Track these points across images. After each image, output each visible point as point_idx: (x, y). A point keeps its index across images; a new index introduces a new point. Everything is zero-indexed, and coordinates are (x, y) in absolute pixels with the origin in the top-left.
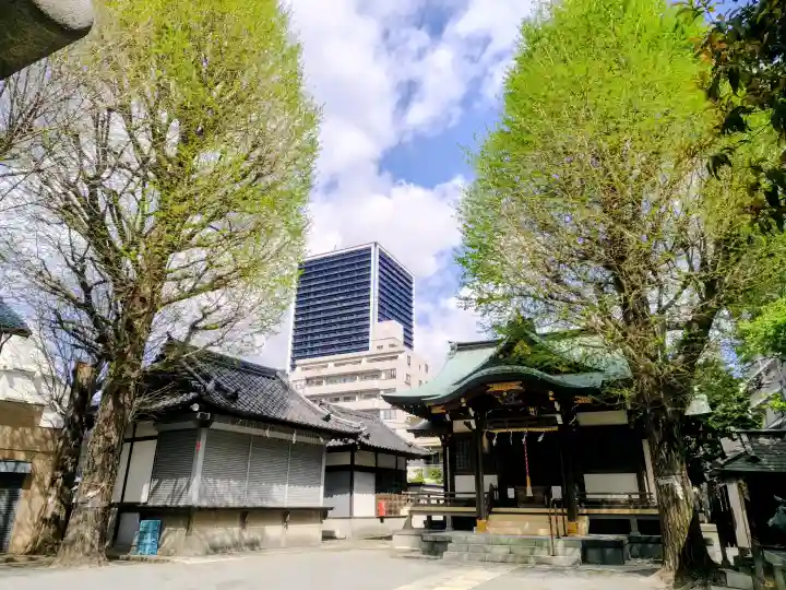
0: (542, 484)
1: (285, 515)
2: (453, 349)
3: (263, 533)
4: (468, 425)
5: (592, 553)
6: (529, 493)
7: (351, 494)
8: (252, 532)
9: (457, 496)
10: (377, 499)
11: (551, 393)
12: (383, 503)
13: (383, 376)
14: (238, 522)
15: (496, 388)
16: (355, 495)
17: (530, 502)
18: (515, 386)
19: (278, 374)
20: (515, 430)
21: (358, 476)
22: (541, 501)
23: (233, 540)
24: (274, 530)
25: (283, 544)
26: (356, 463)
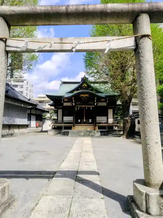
0: (87, 119)
1: (19, 126)
2: (62, 83)
3: (14, 131)
4: (72, 104)
5: (102, 133)
6: (84, 121)
7: (30, 121)
8: (11, 131)
9: (64, 122)
10: (36, 122)
11: (96, 98)
12: (38, 123)
13: (19, 87)
14: (8, 129)
15: (82, 95)
16: (31, 121)
17: (84, 123)
18: (87, 95)
19: (10, 85)
20: (80, 106)
21: (32, 116)
22: (87, 123)
23: (7, 133)
24: (16, 131)
25: (18, 134)
26: (32, 113)
